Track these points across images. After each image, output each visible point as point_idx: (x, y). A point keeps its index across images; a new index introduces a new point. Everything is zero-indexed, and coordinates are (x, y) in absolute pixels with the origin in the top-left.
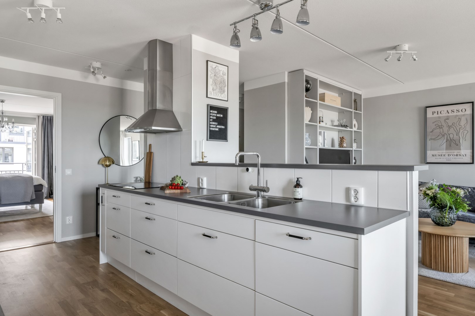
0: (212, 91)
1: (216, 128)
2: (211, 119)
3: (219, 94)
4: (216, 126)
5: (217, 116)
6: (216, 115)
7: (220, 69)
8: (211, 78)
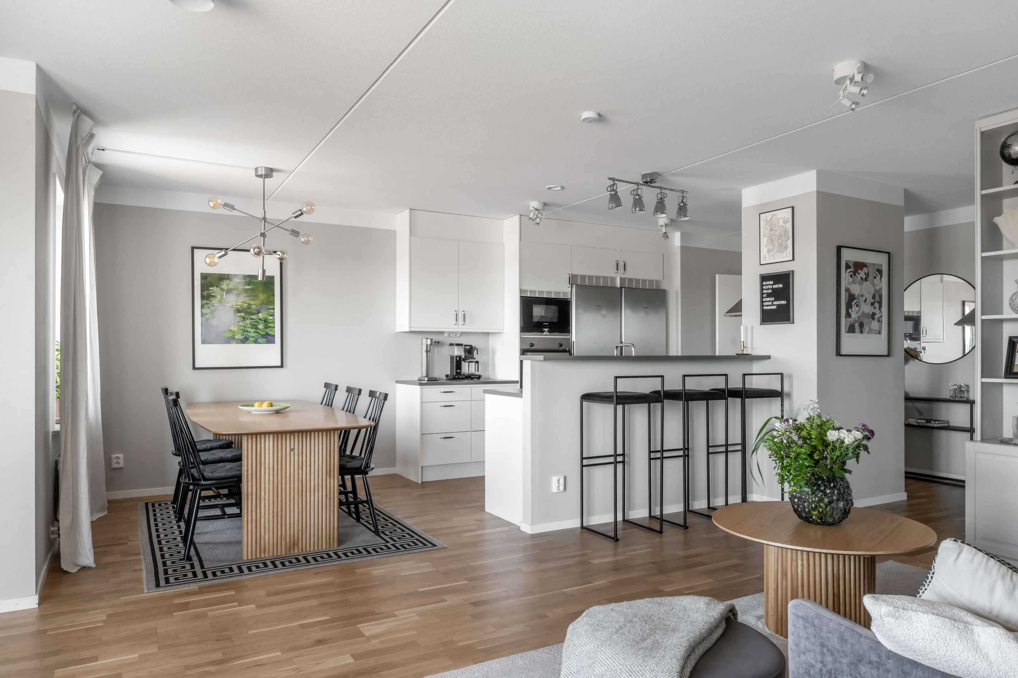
0: (767, 254)
1: (773, 305)
2: (765, 293)
3: (779, 255)
4: (772, 303)
5: (774, 288)
6: (771, 287)
7: (778, 217)
8: (765, 236)
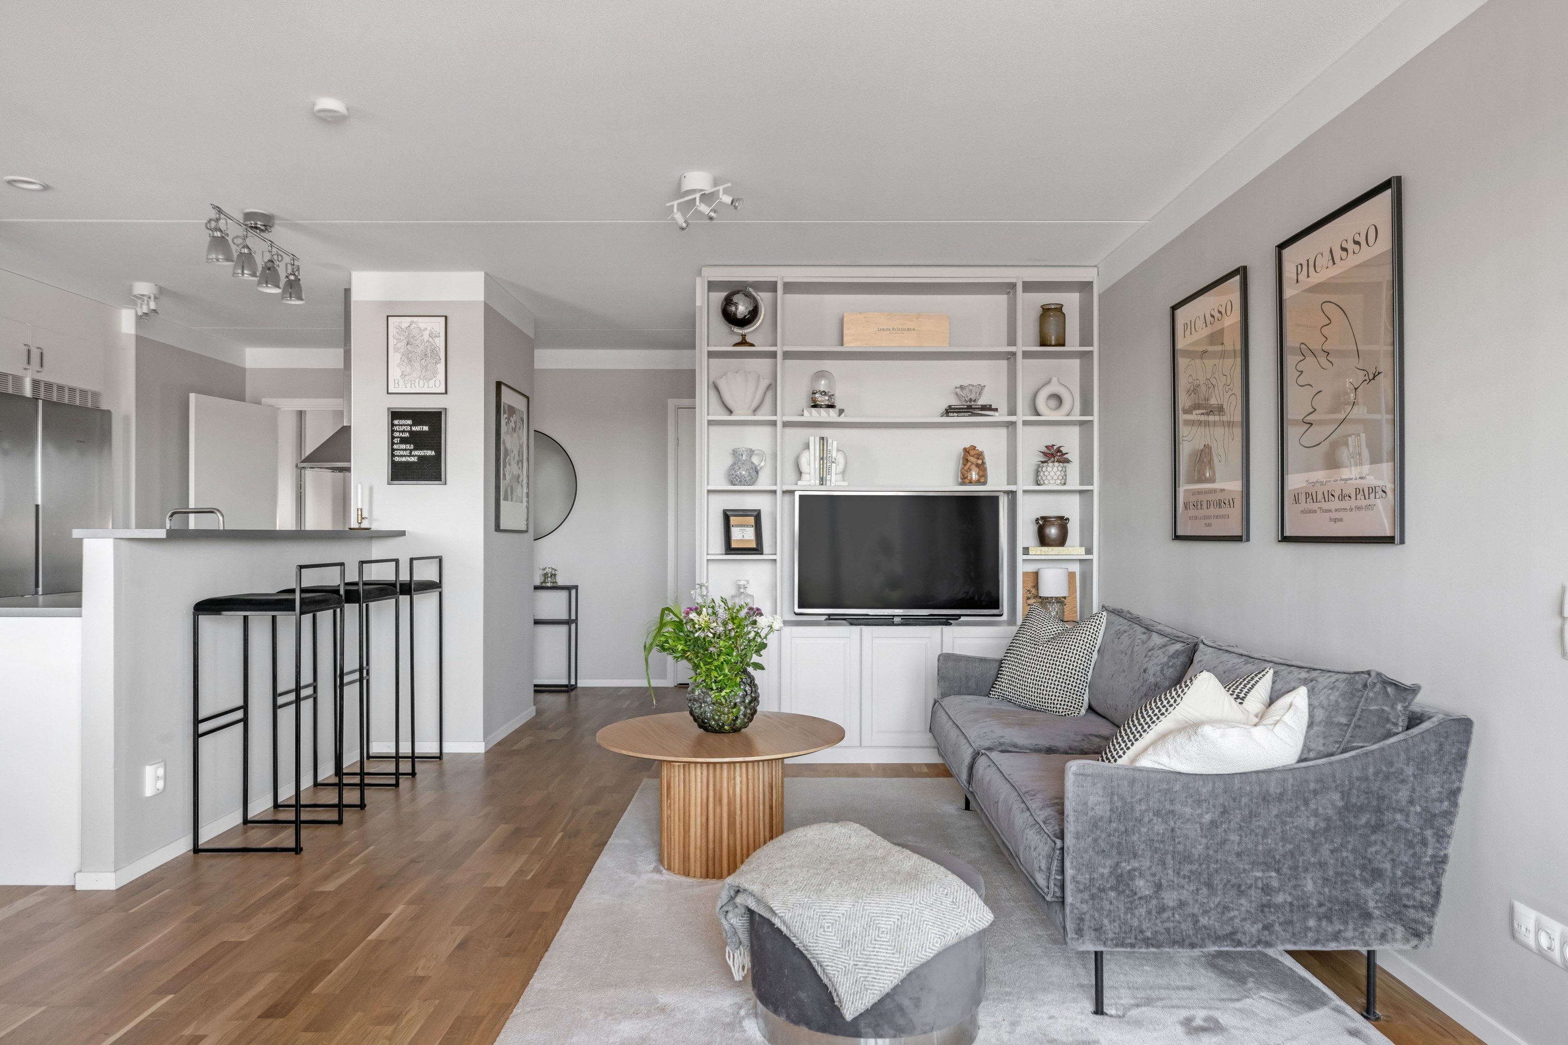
0: (400, 379)
1: (411, 456)
2: (397, 437)
3: (421, 382)
4: (410, 453)
5: (414, 431)
6: (409, 428)
7: (422, 326)
8: (397, 350)
